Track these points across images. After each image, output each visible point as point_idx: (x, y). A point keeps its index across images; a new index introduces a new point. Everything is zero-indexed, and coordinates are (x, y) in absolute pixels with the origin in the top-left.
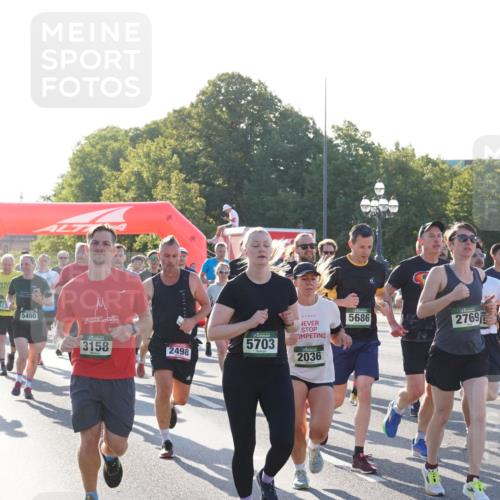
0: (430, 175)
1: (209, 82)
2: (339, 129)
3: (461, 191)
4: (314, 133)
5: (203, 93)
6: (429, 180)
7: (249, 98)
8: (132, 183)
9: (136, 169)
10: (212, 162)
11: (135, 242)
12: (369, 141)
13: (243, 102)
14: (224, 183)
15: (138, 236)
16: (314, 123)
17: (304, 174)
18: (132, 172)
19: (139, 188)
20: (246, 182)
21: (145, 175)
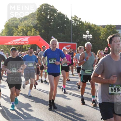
0: (96, 29)
1: (40, 6)
2: (73, 18)
3: (104, 33)
4: (66, 19)
5: (38, 9)
6: (96, 30)
7: (50, 10)
8: (21, 31)
9: (22, 28)
10: (41, 26)
11: (23, 46)
12: (81, 20)
13: (48, 11)
14: (44, 31)
15: (24, 45)
16: (67, 16)
17: (65, 29)
18: (21, 29)
19: (23, 33)
20: (50, 31)
21: (24, 30)
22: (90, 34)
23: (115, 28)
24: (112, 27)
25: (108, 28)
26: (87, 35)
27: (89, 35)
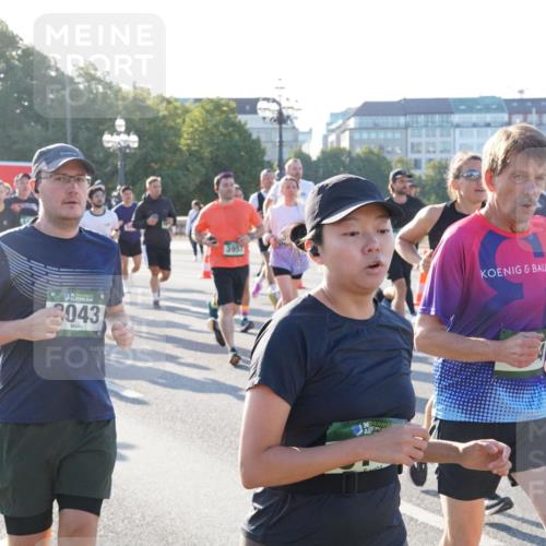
0: (165, 112)
6: (164, 117)
22: (128, 132)
23: (232, 111)
24: (223, 106)
25: (207, 111)
26: (119, 133)
27: (124, 137)
